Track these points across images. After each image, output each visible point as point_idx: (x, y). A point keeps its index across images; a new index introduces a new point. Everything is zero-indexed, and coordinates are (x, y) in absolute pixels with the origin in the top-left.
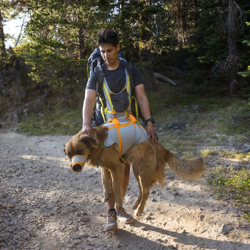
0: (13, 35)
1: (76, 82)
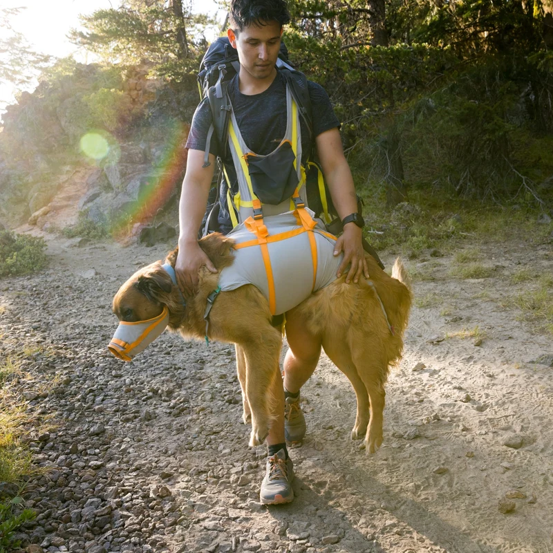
0: (216, 15)
1: (360, 115)
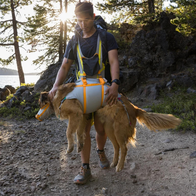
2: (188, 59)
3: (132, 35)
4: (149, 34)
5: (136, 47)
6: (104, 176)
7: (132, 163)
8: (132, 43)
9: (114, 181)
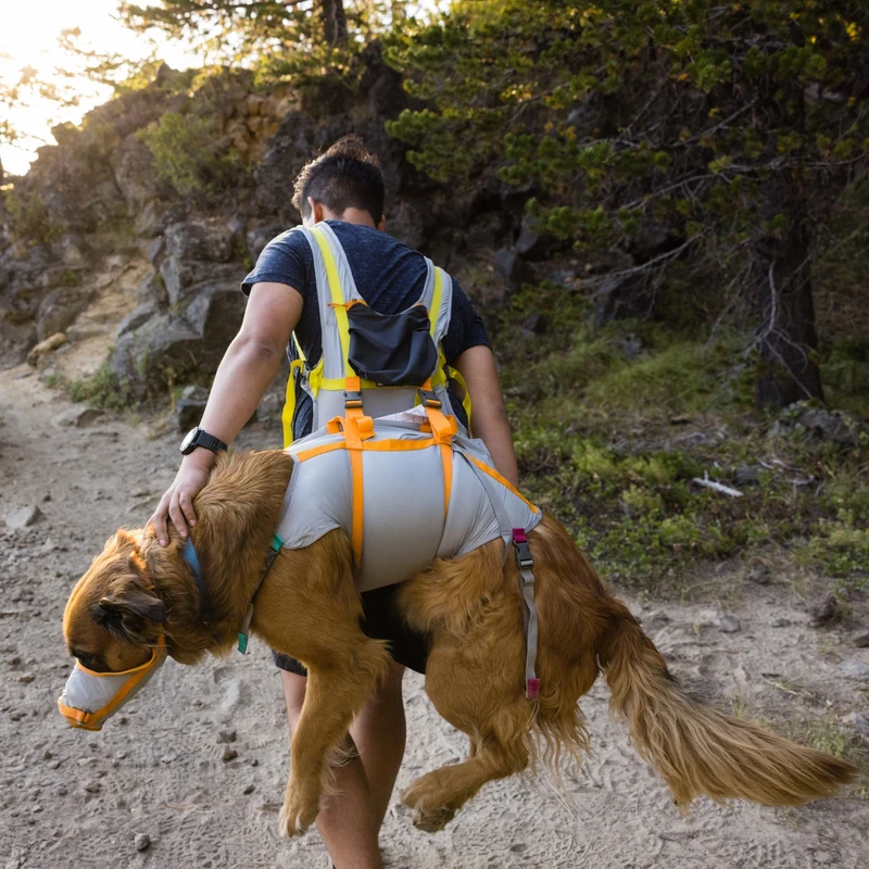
1: (704, 171)
2: (473, 230)
3: (266, 120)
4: (324, 133)
5: (277, 181)
6: (129, 741)
7: (228, 683)
8: (263, 167)
9: (163, 759)
